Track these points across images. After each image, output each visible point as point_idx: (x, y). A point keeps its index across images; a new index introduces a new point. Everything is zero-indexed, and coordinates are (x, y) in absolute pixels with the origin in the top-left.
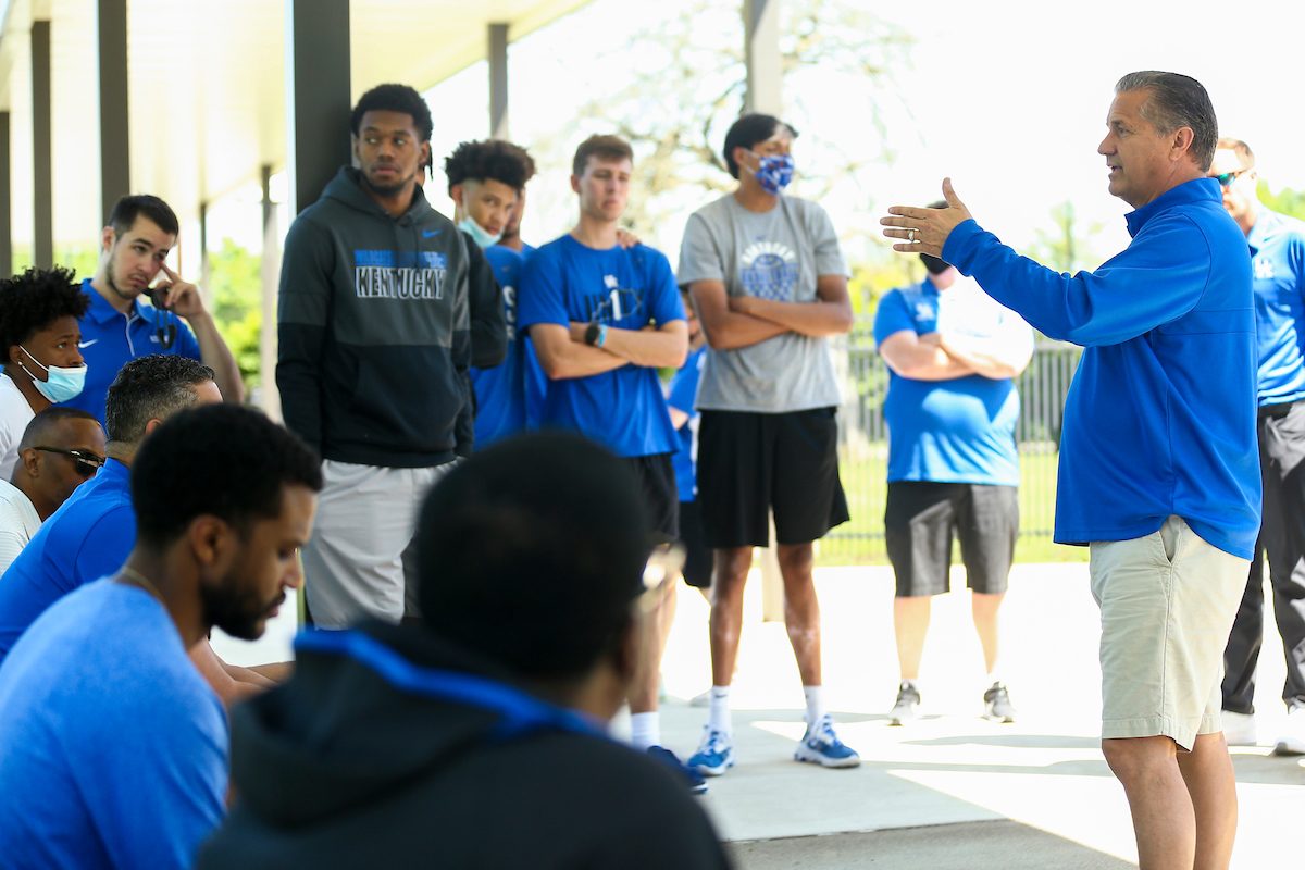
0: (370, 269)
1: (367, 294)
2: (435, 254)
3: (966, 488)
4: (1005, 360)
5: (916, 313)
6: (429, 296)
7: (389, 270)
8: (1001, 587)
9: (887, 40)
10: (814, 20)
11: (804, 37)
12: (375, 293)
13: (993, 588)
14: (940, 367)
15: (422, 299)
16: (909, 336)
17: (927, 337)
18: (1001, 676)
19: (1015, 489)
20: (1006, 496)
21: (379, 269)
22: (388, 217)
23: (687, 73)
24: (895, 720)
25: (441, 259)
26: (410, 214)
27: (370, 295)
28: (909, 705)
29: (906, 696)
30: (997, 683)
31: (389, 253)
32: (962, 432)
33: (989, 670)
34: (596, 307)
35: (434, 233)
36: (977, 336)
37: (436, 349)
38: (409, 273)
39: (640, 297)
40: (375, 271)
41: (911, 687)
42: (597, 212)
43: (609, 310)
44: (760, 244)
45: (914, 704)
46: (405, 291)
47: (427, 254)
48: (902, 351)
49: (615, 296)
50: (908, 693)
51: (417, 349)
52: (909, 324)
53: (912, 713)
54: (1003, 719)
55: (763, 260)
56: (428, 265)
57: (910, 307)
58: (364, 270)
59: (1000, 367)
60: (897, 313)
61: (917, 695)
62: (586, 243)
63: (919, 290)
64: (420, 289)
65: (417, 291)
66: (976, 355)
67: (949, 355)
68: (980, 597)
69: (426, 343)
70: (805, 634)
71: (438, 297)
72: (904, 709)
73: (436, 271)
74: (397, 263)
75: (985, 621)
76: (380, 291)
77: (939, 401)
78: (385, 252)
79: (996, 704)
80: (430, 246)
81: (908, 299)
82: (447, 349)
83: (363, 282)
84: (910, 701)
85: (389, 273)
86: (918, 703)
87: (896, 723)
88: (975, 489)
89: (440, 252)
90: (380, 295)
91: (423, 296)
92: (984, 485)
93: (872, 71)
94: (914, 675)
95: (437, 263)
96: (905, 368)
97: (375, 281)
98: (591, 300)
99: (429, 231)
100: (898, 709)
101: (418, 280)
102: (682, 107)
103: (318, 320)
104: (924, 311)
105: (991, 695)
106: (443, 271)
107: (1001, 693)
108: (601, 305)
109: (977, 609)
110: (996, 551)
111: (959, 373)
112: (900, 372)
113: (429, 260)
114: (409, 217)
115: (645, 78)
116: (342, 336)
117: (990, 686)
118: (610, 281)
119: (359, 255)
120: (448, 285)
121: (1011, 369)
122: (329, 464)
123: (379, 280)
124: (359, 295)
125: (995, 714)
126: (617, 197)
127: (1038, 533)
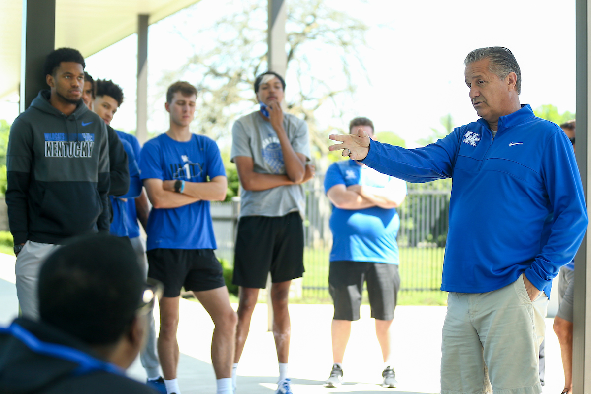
0: (52, 142)
1: (51, 155)
2: (88, 134)
3: (372, 265)
4: (392, 199)
5: (346, 175)
6: (84, 156)
7: (63, 143)
8: (390, 316)
9: (352, 28)
10: (314, 16)
11: (308, 25)
12: (55, 155)
13: (386, 317)
14: (359, 203)
15: (80, 157)
16: (342, 187)
17: (350, 187)
18: (391, 363)
19: (397, 266)
20: (393, 269)
21: (57, 142)
22: (62, 116)
23: (246, 42)
24: (330, 383)
25: (91, 137)
26: (74, 114)
27: (52, 156)
28: (337, 376)
29: (335, 372)
30: (389, 367)
31: (63, 134)
32: (369, 236)
33: (385, 361)
34: (176, 170)
35: (87, 124)
36: (378, 187)
37: (87, 183)
38: (73, 144)
39: (202, 168)
40: (54, 143)
41: (338, 367)
42: (178, 122)
43: (183, 173)
44: (270, 139)
45: (340, 376)
46: (71, 154)
47: (84, 134)
48: (338, 195)
49: (186, 167)
50: (337, 370)
51: (76, 184)
52: (342, 181)
53: (338, 381)
54: (388, 386)
55: (271, 146)
56: (84, 140)
57: (343, 172)
58: (48, 143)
59: (389, 203)
60: (336, 175)
61: (341, 371)
62: (173, 138)
63: (348, 164)
64: (79, 152)
65: (77, 154)
66: (377, 196)
67: (363, 198)
68: (379, 321)
69: (81, 180)
70: (280, 336)
71: (89, 156)
72: (335, 378)
73: (88, 143)
74: (68, 139)
75: (382, 335)
76: (57, 154)
77: (357, 219)
78: (61, 134)
79: (387, 378)
80: (86, 130)
81: (341, 168)
82: (94, 183)
83: (49, 149)
84: (338, 374)
85: (63, 144)
86: (342, 376)
87: (331, 386)
88: (377, 265)
89: (91, 133)
90: (57, 156)
91: (81, 156)
92: (381, 263)
93: (344, 44)
94: (340, 361)
95: (89, 139)
96: (340, 203)
97: (55, 149)
98: (174, 166)
99: (84, 123)
100: (332, 378)
101: (78, 148)
102: (243, 60)
103: (24, 169)
104: (350, 174)
105: (386, 373)
106: (92, 143)
107: (391, 372)
108: (179, 169)
109: (378, 328)
110: (388, 298)
111: (368, 205)
112: (337, 206)
113: (85, 137)
114: (73, 116)
115: (224, 44)
116: (38, 177)
117: (385, 368)
118: (185, 158)
119: (47, 136)
120: (95, 150)
121: (394, 204)
122: (30, 243)
123: (57, 148)
124: (46, 156)
125: (386, 383)
126: (188, 114)
127: (407, 290)
